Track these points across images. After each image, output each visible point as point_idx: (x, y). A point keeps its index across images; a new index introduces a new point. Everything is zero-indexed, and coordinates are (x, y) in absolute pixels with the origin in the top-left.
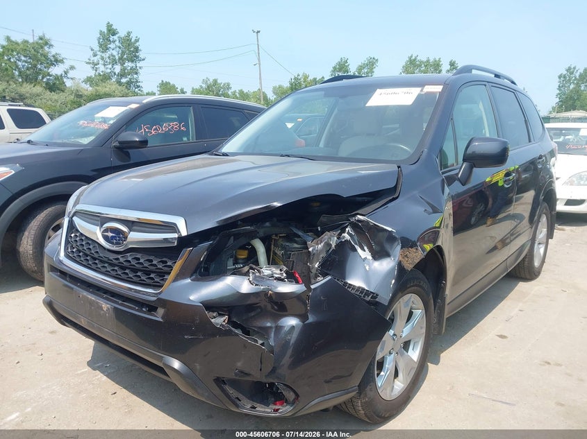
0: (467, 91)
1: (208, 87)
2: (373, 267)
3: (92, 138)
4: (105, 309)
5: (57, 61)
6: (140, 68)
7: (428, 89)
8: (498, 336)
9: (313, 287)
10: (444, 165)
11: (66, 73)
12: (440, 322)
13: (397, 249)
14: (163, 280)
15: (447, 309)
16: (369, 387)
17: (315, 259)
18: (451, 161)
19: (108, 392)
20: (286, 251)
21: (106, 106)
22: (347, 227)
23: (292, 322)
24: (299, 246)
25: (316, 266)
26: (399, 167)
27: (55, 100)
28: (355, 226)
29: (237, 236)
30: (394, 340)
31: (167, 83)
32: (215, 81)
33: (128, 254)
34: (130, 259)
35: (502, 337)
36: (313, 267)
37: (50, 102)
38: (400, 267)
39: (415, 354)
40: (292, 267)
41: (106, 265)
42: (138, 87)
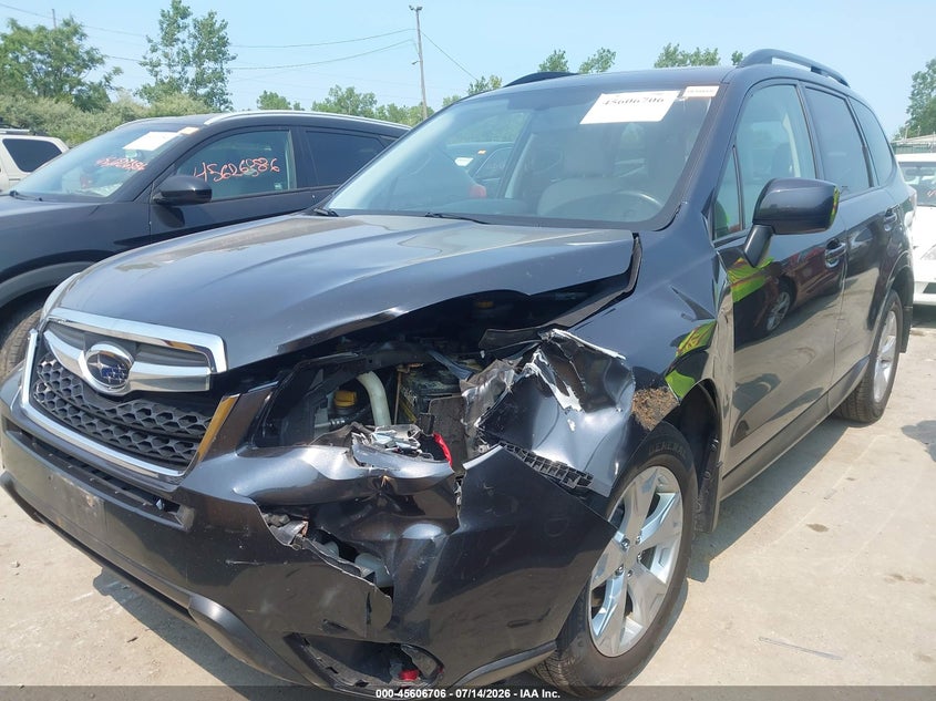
0: (760, 97)
1: (339, 100)
2: (582, 425)
3: (117, 187)
4: (91, 504)
5: (93, 60)
6: (229, 71)
7: (692, 92)
8: (811, 526)
9: (467, 466)
10: (719, 230)
11: (108, 80)
12: (708, 511)
13: (629, 393)
14: (189, 452)
15: (722, 485)
16: (576, 640)
17: (474, 410)
18: (732, 220)
19: (121, 638)
20: (421, 397)
21: (145, 132)
22: (534, 350)
23: (428, 532)
24: (445, 387)
25: (476, 425)
26: (635, 235)
27: (92, 124)
28: (551, 349)
29: (329, 369)
30: (624, 549)
31: (274, 96)
32: (351, 91)
33: (132, 403)
34: (134, 411)
35: (818, 528)
36: (471, 426)
37: (82, 129)
38: (633, 426)
39: (662, 571)
40: (431, 427)
41: (95, 421)
42: (225, 102)
